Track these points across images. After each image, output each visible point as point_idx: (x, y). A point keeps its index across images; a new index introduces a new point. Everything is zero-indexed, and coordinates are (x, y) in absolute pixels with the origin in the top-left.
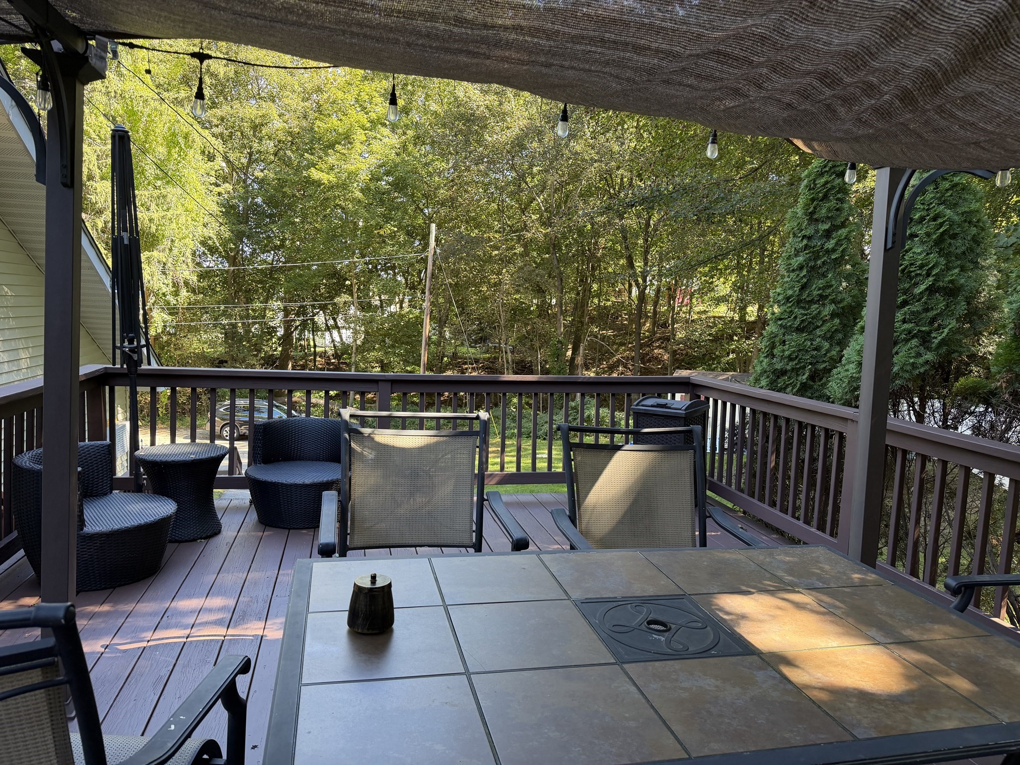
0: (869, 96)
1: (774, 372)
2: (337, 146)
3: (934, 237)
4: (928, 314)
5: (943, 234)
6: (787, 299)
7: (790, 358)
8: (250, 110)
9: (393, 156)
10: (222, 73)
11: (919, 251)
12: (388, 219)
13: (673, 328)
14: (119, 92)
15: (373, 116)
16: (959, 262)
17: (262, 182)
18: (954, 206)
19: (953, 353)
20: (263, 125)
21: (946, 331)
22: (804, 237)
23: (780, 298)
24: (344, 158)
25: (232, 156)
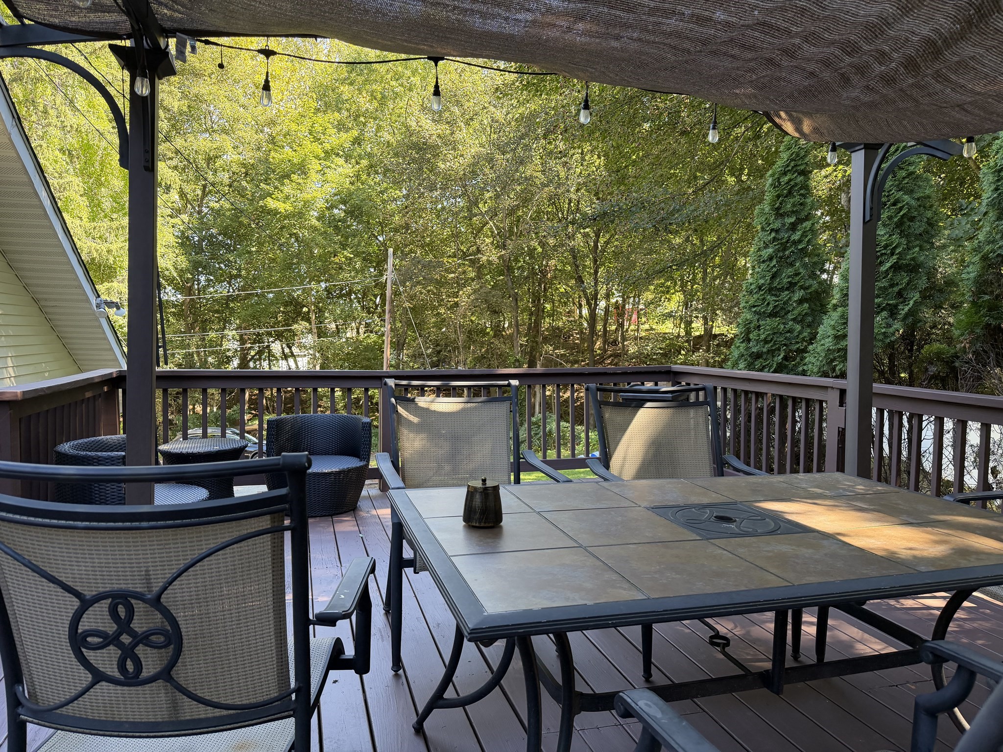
0: (880, 63)
1: (752, 355)
2: (292, 175)
3: (896, 220)
4: (894, 289)
5: (902, 216)
6: (760, 288)
7: (766, 342)
8: (204, 143)
9: (347, 185)
10: (176, 107)
11: (882, 233)
12: (344, 246)
13: (623, 345)
14: (75, 126)
15: (327, 146)
16: (918, 242)
17: (217, 213)
18: (911, 192)
19: (918, 322)
20: (217, 157)
21: (911, 302)
22: (772, 230)
23: (753, 287)
24: (300, 188)
25: (188, 188)
